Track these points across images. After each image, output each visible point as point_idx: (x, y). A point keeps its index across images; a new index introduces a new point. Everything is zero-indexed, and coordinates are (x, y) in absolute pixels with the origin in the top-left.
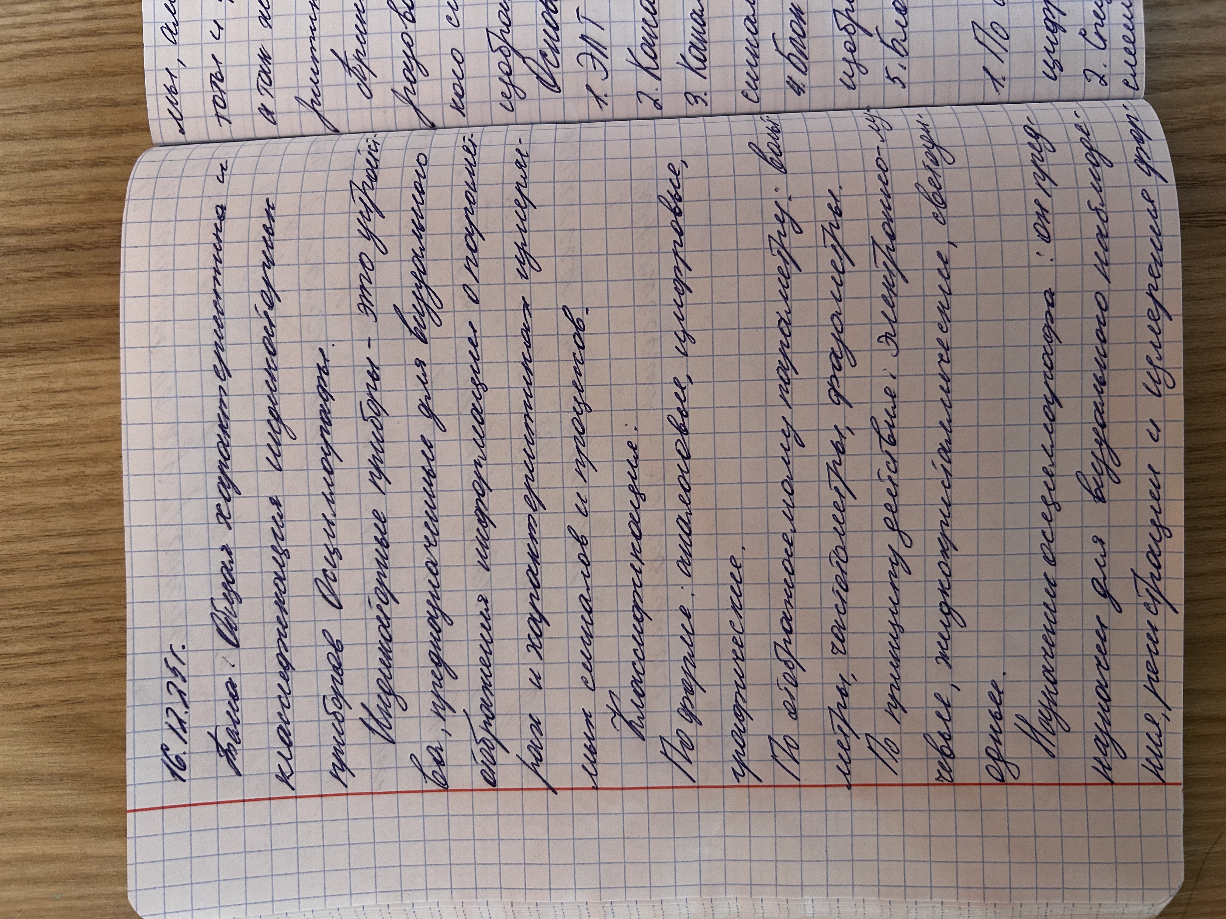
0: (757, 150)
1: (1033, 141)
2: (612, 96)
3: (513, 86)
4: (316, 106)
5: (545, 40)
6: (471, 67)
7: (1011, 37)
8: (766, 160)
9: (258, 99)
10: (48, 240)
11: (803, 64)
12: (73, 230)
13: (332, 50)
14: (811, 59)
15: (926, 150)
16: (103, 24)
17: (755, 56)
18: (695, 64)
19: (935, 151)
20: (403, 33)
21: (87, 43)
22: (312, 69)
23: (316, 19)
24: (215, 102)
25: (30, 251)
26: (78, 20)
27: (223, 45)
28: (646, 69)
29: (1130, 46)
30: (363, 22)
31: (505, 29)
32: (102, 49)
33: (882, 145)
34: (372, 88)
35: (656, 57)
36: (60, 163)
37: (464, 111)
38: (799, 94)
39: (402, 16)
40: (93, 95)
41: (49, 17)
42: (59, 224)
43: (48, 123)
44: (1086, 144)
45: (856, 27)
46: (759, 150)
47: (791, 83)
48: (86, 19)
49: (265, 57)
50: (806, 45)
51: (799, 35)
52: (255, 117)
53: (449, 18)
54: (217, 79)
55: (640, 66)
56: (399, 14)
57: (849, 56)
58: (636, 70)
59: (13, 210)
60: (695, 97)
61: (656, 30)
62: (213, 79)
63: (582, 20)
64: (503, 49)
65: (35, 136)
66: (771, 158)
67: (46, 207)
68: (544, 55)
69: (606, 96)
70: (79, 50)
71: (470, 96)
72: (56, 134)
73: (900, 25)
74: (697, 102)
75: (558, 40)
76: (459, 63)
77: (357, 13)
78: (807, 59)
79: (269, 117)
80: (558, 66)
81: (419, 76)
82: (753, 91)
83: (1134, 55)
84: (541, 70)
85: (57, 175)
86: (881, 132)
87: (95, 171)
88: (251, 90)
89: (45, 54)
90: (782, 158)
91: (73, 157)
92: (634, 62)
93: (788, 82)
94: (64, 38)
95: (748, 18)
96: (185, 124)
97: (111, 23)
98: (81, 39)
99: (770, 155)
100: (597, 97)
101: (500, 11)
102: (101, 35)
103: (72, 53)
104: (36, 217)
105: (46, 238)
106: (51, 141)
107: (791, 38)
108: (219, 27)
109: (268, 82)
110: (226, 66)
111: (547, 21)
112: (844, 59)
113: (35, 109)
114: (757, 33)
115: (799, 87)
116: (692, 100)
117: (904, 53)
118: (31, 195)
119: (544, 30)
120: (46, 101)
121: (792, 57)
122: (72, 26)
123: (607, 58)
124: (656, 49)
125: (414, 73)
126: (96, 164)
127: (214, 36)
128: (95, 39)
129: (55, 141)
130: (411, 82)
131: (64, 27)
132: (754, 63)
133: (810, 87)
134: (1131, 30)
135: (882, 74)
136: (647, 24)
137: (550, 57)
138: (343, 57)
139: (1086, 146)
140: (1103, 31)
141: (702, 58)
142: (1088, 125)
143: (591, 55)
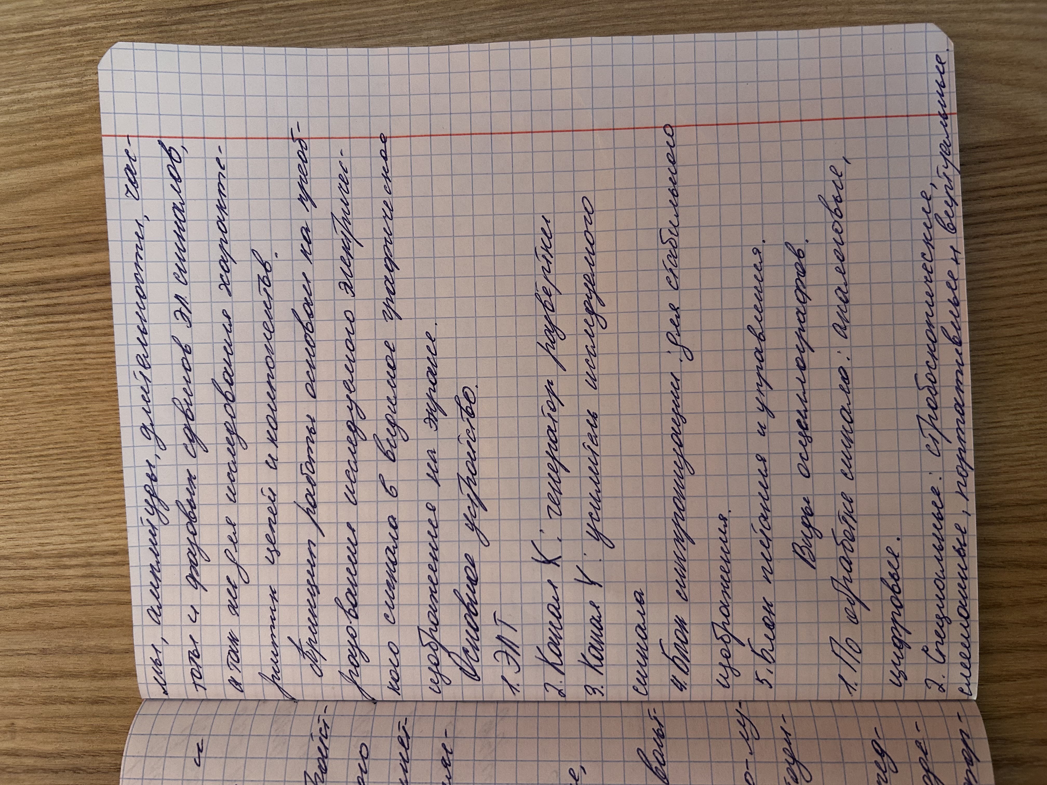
0: (644, 759)
1: (879, 759)
2: (524, 685)
3: (441, 675)
4: (276, 680)
5: (467, 639)
6: (405, 657)
7: (863, 652)
8: (651, 769)
9: (228, 674)
10: (58, 763)
11: (686, 666)
12: (78, 756)
13: (289, 638)
14: (692, 662)
15: (788, 766)
16: (98, 582)
17: (645, 657)
18: (594, 662)
19: (795, 767)
20: (348, 627)
21: (87, 598)
22: (273, 652)
23: (275, 610)
24: (192, 674)
25: (45, 770)
26: (78, 577)
27: (199, 627)
28: (552, 664)
29: (966, 661)
30: (314, 616)
31: (434, 628)
32: (98, 603)
33: (751, 759)
34: (322, 668)
35: (561, 655)
36: (66, 699)
37: (399, 691)
38: (681, 690)
39: (347, 612)
40: (93, 643)
41: (53, 572)
42: (66, 750)
43: (56, 664)
44: (924, 765)
45: (731, 637)
46: (646, 758)
47: (675, 681)
48: (83, 576)
49: (234, 640)
50: (688, 651)
51: (682, 641)
52: (226, 687)
53: (386, 616)
54: (194, 655)
55: (547, 661)
56: (345, 611)
57: (725, 662)
58: (544, 665)
59: (31, 736)
60: (593, 689)
61: (561, 632)
62: (191, 655)
63: (498, 623)
64: (432, 644)
65: (45, 675)
66: (656, 768)
67: (56, 735)
68: (466, 652)
69: (518, 685)
70: (80, 603)
71: (404, 680)
72: (62, 674)
73: (768, 638)
74: (595, 693)
75: (478, 640)
76: (395, 653)
77: (310, 607)
78: (689, 661)
79: (238, 687)
80: (478, 661)
81: (362, 662)
82: (642, 686)
83: (969, 669)
84: (463, 664)
85: (65, 709)
86: (750, 742)
87: (95, 708)
88: (222, 665)
89: (51, 605)
90: (665, 768)
91: (76, 694)
92: (542, 658)
93: (672, 681)
94: (66, 591)
95: (639, 626)
96: (168, 688)
97: (105, 582)
98: (80, 594)
99: (655, 765)
100: (511, 686)
101: (429, 612)
102: (97, 591)
103: (74, 605)
104: (48, 743)
105: (57, 761)
106: (58, 680)
107: (675, 644)
108: (196, 612)
109: (236, 659)
110: (201, 645)
111: (468, 622)
112: (721, 664)
113: (44, 652)
114: (646, 638)
115: (681, 684)
116: (590, 691)
117: (771, 660)
118: (43, 724)
119: (467, 631)
120: (53, 645)
121: (676, 660)
122: (73, 582)
123: (519, 655)
124: (561, 647)
125: (357, 658)
126: (95, 702)
127: (191, 619)
128: (92, 594)
129: (62, 680)
130: (355, 666)
131: (66, 582)
132: (644, 663)
133: (691, 685)
134: (967, 648)
135: (752, 677)
136: (553, 626)
137: (471, 653)
138: (298, 644)
139: (923, 767)
140: (943, 649)
141: (600, 657)
142: (926, 742)
143: (506, 652)
